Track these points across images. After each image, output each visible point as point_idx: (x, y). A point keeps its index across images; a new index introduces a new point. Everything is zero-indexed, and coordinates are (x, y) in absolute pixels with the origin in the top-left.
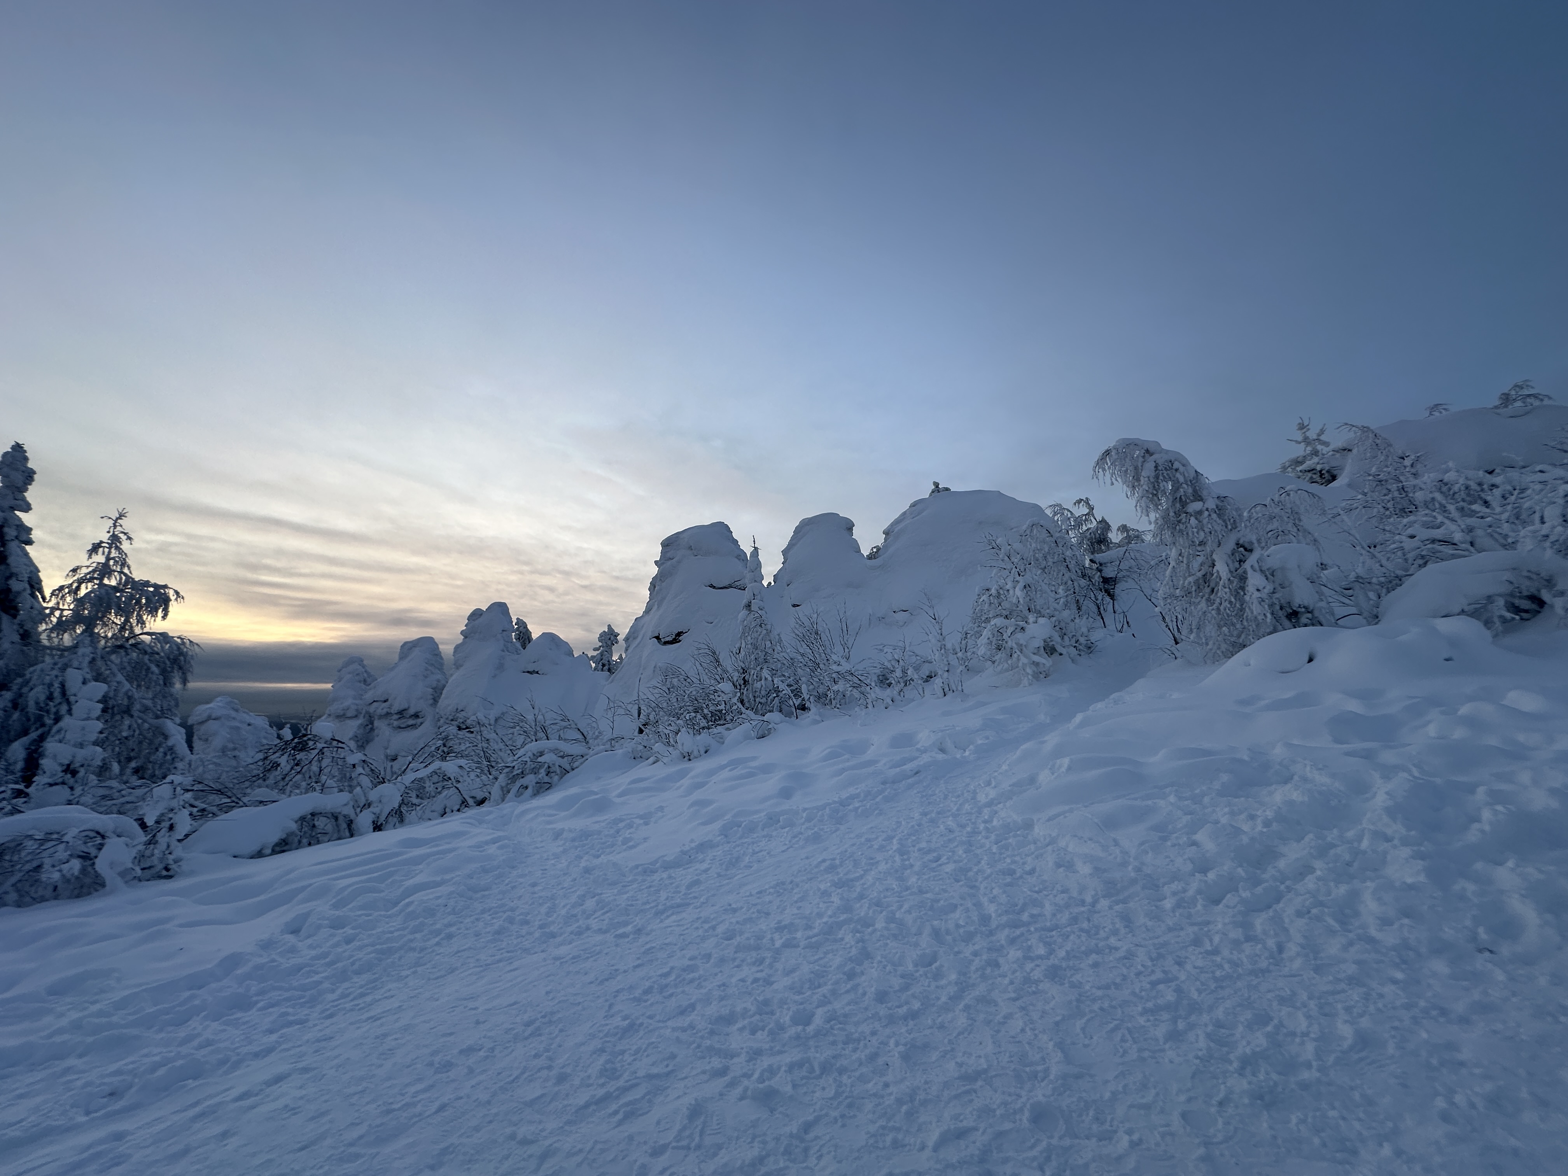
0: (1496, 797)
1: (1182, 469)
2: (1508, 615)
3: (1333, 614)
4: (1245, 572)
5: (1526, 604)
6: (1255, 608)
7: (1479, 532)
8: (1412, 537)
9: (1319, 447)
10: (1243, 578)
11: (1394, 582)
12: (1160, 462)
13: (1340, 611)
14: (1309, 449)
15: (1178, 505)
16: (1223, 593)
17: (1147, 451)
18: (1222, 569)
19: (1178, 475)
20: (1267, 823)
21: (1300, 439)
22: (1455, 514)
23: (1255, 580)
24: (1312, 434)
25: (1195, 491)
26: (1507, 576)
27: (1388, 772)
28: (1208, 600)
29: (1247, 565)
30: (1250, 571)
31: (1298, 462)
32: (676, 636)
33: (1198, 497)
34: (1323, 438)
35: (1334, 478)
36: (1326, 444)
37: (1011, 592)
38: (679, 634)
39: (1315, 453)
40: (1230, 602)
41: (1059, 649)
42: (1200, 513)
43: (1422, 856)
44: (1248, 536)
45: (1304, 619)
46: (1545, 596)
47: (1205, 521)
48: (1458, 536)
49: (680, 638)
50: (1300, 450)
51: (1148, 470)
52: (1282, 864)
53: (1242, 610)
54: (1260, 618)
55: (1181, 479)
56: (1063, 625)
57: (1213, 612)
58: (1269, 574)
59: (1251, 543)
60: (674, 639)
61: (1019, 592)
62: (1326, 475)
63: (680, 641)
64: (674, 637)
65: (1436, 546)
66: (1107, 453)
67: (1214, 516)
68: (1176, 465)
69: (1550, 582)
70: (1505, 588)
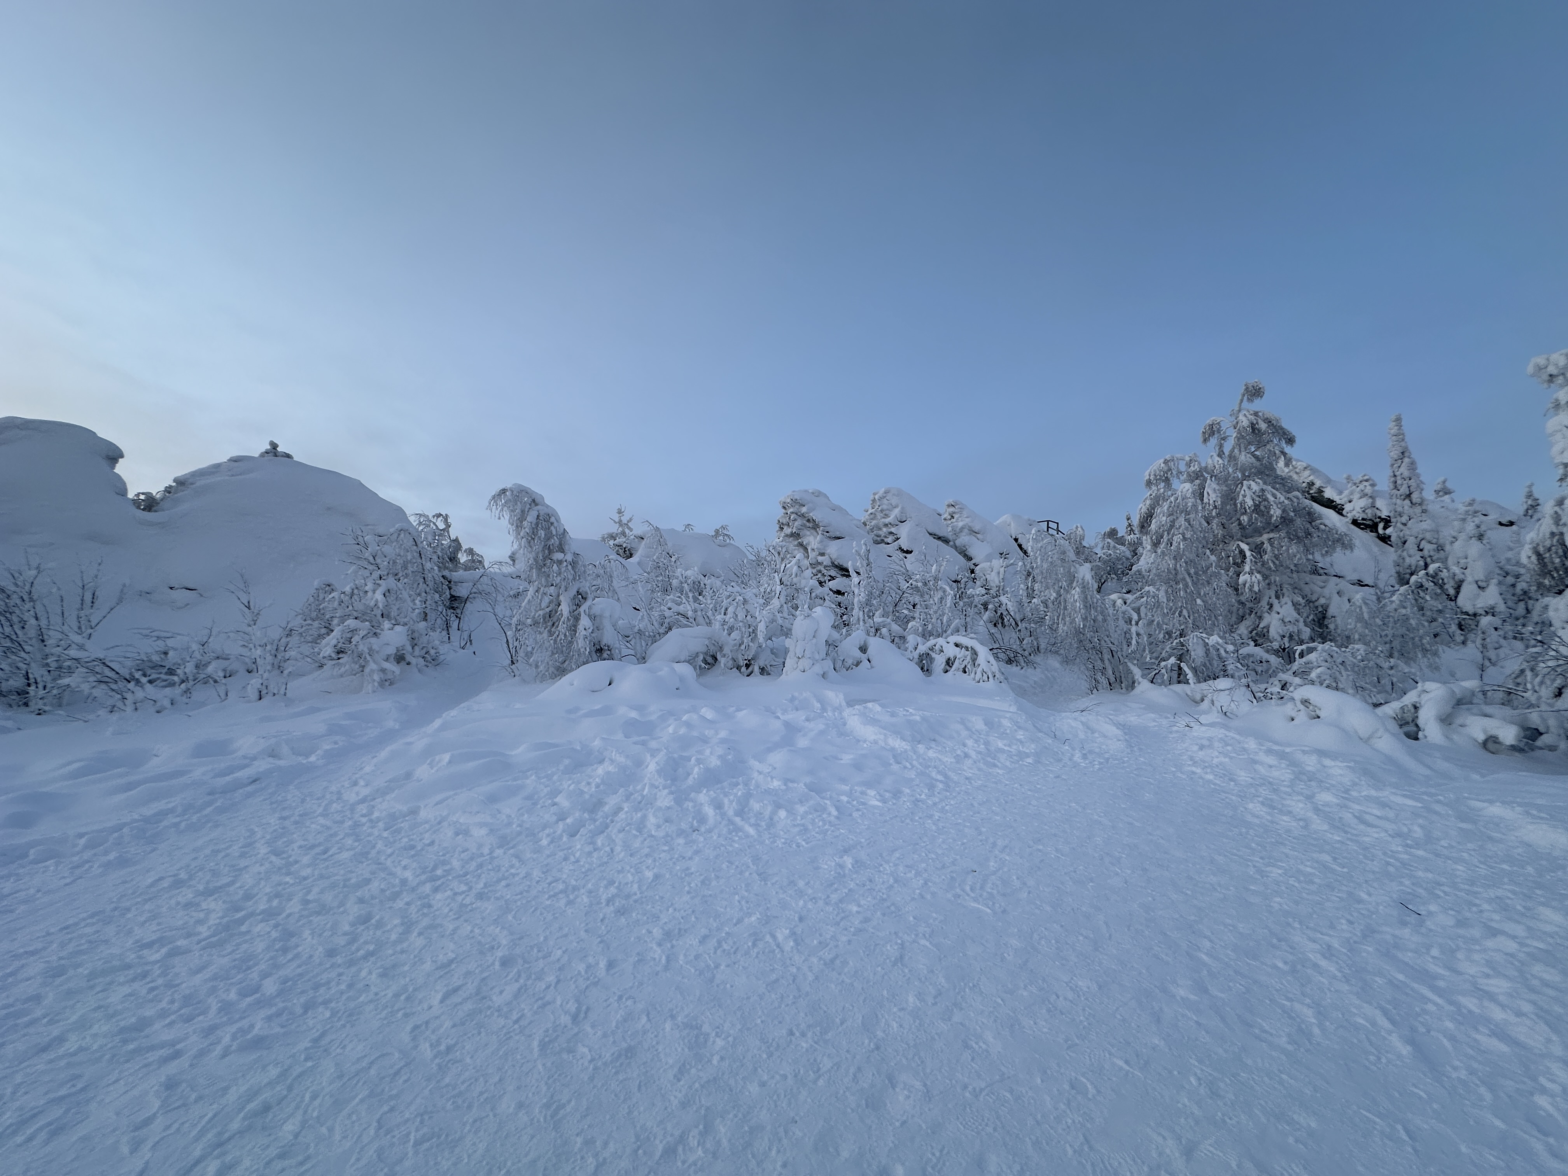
0: (699, 762)
1: (556, 524)
2: (703, 665)
3: (620, 653)
4: (579, 614)
5: (710, 660)
6: (582, 644)
7: (699, 613)
8: (670, 609)
9: (627, 531)
10: (577, 619)
11: (655, 638)
12: (542, 513)
13: (625, 651)
14: (621, 529)
15: (547, 551)
16: (562, 628)
17: (534, 501)
18: (565, 609)
19: (552, 528)
20: (597, 786)
21: (617, 520)
22: (691, 599)
23: (585, 622)
24: (625, 520)
25: (560, 544)
26: (707, 642)
27: (654, 753)
28: (550, 631)
29: (582, 609)
30: (582, 613)
31: (613, 537)
33: (561, 550)
34: (629, 524)
35: (631, 555)
36: (631, 530)
37: (370, 594)
39: (623, 534)
40: (565, 635)
41: (409, 658)
42: (560, 562)
43: (671, 793)
44: (585, 586)
45: (605, 655)
46: (719, 657)
47: (563, 570)
48: (690, 614)
50: (615, 529)
51: (531, 517)
52: (606, 808)
53: (571, 642)
54: (582, 650)
55: (554, 533)
56: (416, 635)
57: (552, 642)
58: (593, 618)
59: (586, 593)
61: (379, 596)
62: (627, 552)
65: (679, 617)
66: (504, 491)
67: (570, 567)
68: (553, 519)
69: (721, 648)
70: (704, 649)
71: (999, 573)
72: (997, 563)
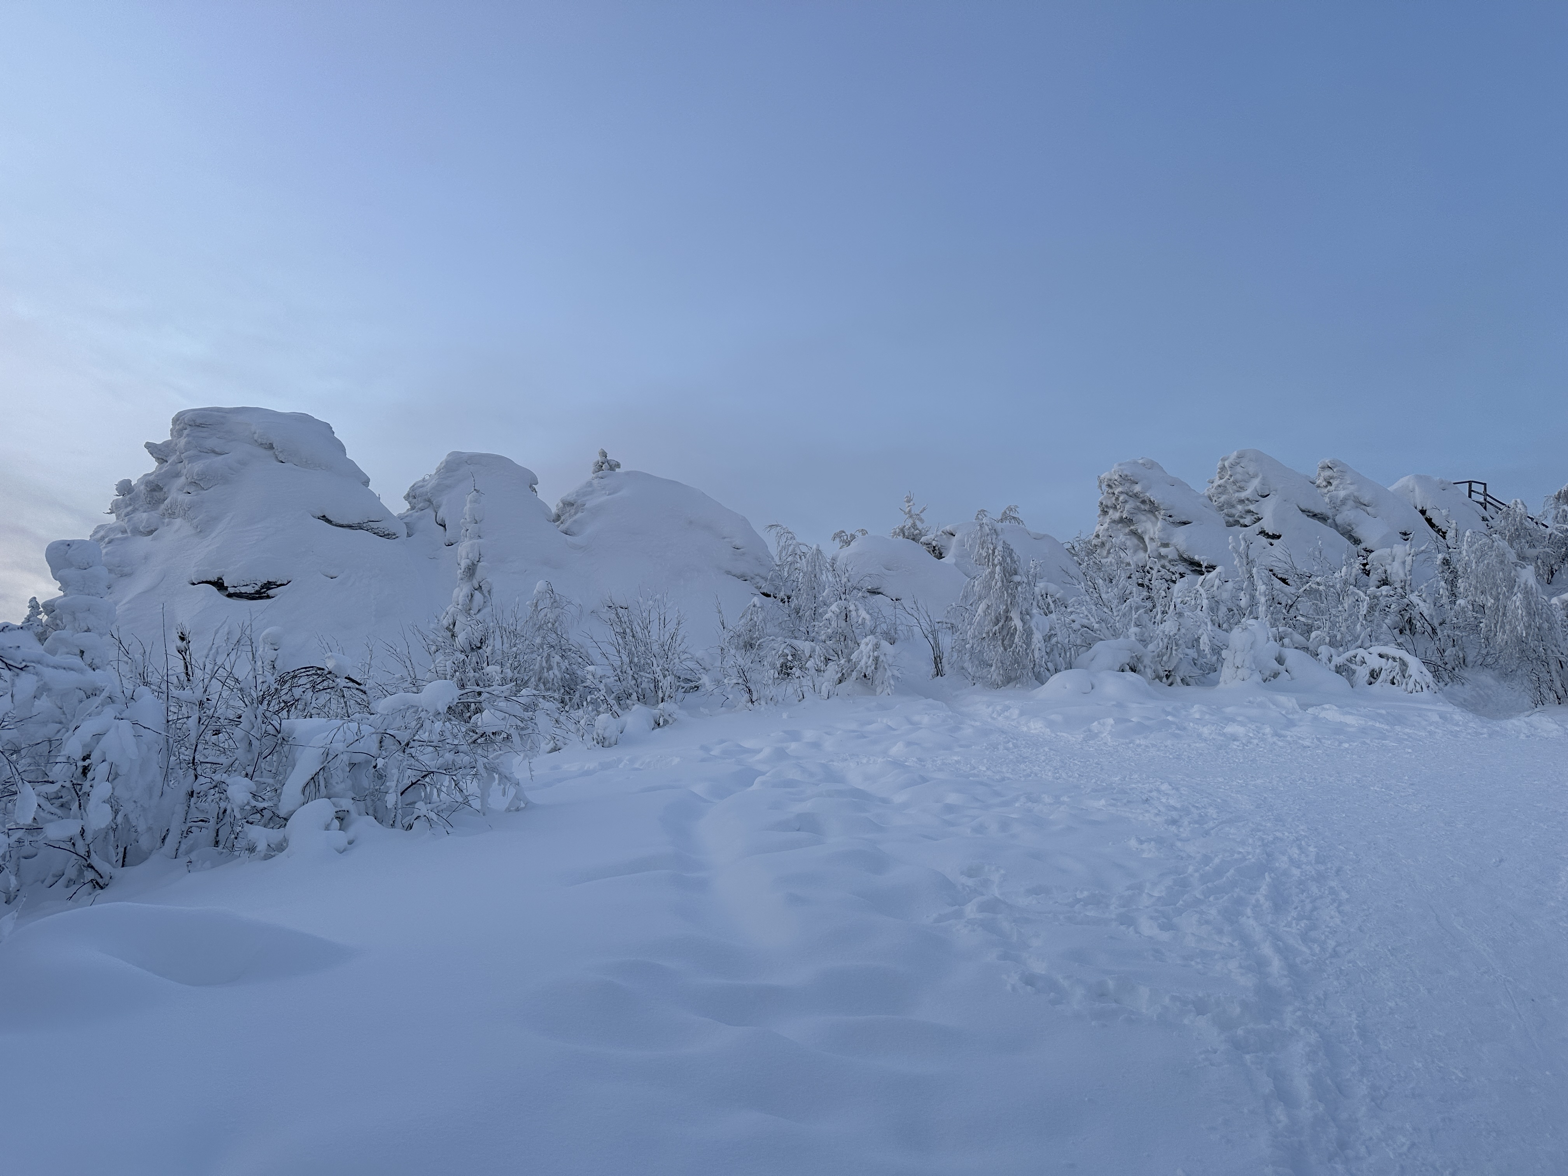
4: (1031, 629)
10: (1030, 633)
14: (910, 520)
16: (1018, 641)
18: (1018, 624)
23: (1037, 635)
28: (1003, 644)
29: (1032, 624)
32: (262, 587)
35: (941, 555)
38: (269, 585)
40: (1022, 647)
46: (1139, 669)
49: (270, 592)
54: (1038, 661)
60: (258, 592)
63: (268, 597)
64: (257, 588)
71: (1404, 563)
72: (1401, 549)
